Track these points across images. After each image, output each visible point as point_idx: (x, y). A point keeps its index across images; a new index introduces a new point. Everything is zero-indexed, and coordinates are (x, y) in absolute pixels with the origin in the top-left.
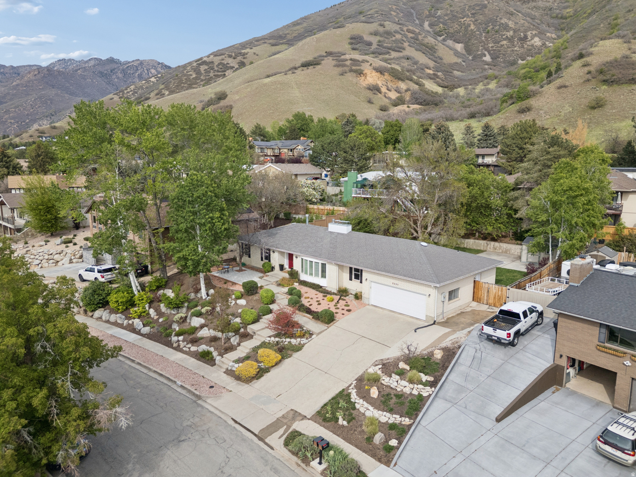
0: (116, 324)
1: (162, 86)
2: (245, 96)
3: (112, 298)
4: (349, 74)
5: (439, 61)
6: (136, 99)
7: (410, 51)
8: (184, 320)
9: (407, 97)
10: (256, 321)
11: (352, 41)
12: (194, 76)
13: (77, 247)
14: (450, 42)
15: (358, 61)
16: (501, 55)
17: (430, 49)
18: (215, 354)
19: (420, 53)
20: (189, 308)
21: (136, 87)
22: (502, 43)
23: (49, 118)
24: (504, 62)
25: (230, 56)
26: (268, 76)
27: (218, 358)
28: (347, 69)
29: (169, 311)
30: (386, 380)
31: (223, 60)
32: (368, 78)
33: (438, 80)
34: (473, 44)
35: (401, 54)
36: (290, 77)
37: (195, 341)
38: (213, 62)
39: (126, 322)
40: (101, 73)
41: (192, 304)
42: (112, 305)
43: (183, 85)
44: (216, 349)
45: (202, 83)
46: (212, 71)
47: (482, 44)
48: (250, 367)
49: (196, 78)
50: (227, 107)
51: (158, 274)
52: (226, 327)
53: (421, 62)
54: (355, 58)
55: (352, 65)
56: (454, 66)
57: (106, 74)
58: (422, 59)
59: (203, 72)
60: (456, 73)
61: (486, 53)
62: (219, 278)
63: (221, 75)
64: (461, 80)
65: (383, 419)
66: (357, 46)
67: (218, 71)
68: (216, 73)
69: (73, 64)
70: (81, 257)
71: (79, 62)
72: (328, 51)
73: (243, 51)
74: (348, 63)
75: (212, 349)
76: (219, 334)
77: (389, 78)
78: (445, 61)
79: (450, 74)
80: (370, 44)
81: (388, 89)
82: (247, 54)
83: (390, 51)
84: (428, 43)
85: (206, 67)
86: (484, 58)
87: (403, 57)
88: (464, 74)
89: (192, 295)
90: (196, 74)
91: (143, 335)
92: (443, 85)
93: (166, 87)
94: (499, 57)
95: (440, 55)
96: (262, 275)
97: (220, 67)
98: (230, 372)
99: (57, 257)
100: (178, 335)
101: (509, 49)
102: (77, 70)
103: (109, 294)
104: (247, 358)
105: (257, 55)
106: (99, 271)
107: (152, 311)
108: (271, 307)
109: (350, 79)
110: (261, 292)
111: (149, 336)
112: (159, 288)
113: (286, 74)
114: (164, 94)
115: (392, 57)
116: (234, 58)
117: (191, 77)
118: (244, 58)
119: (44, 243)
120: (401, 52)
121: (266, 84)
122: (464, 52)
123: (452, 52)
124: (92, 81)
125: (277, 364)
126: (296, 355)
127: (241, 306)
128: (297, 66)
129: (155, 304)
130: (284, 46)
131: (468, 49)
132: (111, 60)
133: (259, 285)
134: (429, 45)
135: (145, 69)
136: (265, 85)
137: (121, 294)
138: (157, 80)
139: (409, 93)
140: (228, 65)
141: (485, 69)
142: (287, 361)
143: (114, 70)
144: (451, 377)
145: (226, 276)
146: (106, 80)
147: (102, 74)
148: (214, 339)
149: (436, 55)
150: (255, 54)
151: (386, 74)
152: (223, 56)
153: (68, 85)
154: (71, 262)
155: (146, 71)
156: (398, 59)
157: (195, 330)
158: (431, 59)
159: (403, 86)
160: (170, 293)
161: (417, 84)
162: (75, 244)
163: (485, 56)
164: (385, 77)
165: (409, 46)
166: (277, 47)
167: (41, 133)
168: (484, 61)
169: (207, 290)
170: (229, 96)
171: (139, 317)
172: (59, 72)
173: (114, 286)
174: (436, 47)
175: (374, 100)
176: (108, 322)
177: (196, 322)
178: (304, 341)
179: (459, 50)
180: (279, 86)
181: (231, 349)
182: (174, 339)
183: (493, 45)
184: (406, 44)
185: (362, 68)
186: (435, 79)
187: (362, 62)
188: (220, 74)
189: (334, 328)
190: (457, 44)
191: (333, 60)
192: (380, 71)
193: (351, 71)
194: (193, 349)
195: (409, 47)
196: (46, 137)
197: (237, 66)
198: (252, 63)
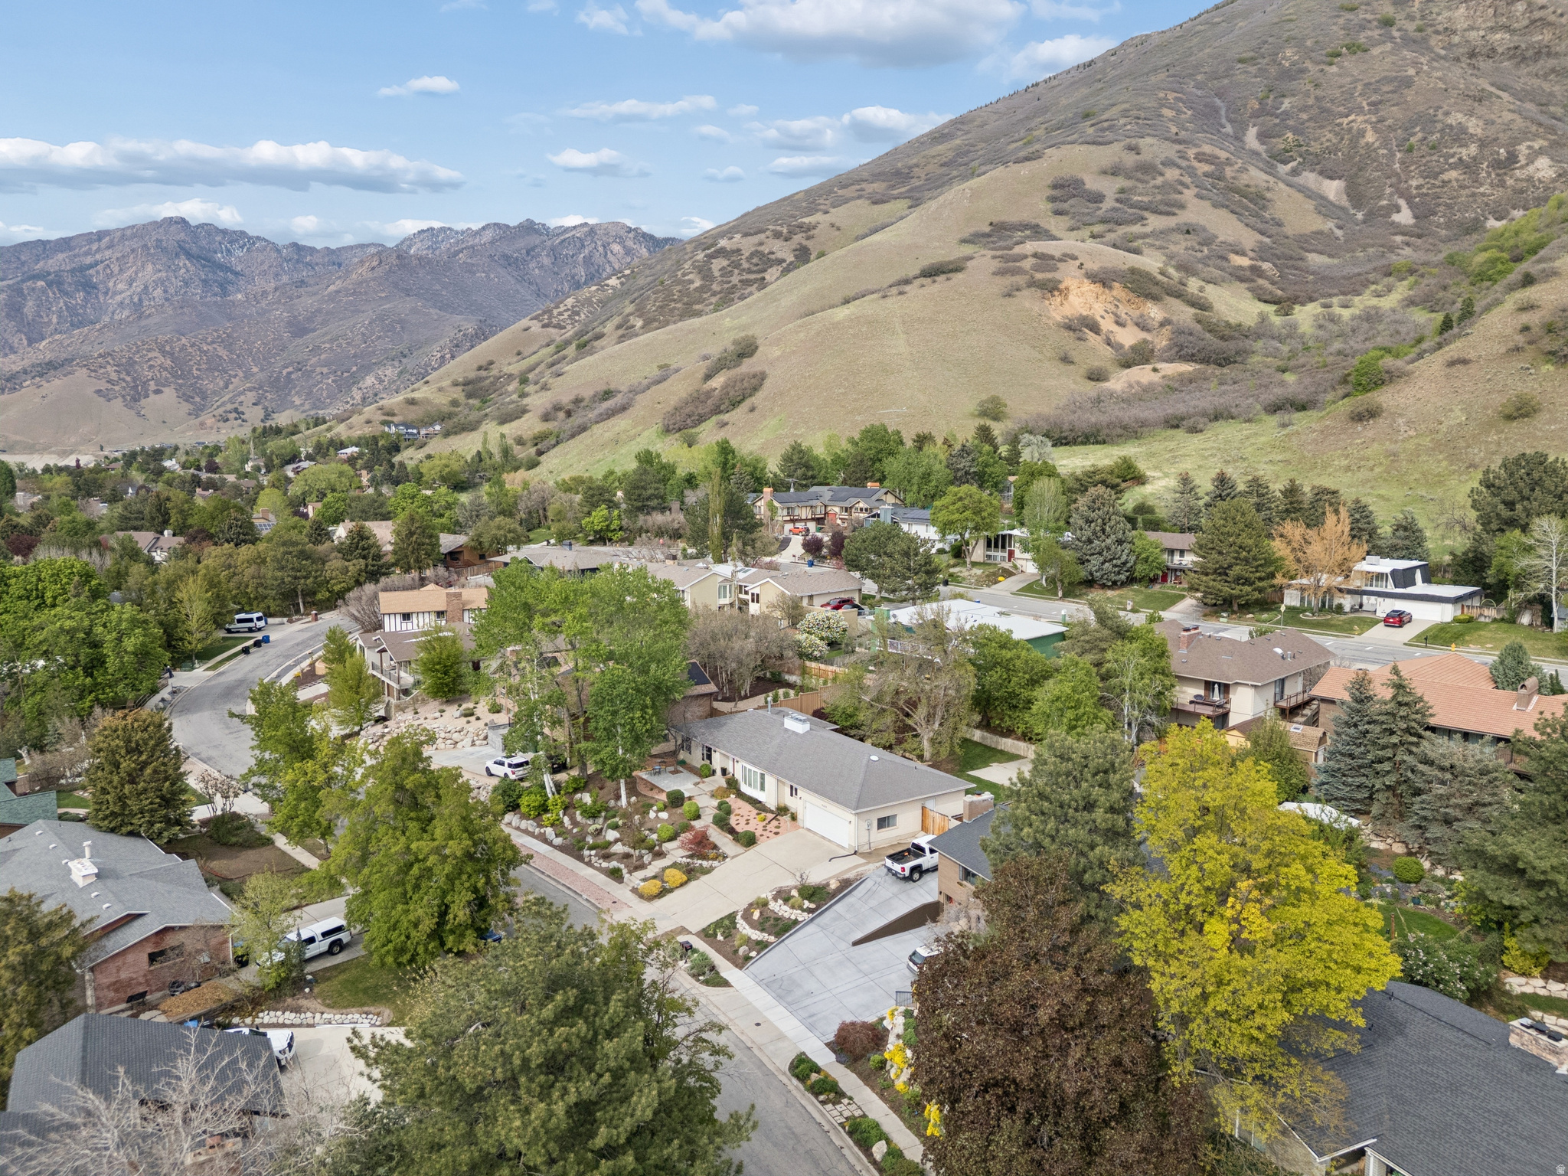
0: (526, 832)
1: (630, 309)
2: (794, 352)
3: (524, 801)
4: (1026, 292)
5: (1274, 230)
6: (576, 334)
7: (1198, 212)
8: (599, 832)
9: (1161, 341)
10: (671, 839)
11: (1055, 193)
12: (697, 284)
13: (481, 724)
14: (1309, 178)
15: (1052, 258)
16: (1442, 208)
17: (1251, 201)
18: (625, 871)
19: (1223, 213)
20: (606, 819)
21: (578, 301)
22: (1445, 177)
23: (396, 363)
24: (1448, 226)
25: (777, 235)
26: (847, 301)
27: (626, 876)
28: (1021, 280)
29: (584, 821)
30: (772, 905)
31: (761, 244)
32: (1071, 297)
33: (1261, 281)
34: (1369, 181)
35: (1170, 222)
36: (893, 303)
37: (607, 857)
38: (739, 250)
39: (537, 830)
40: (506, 257)
41: (610, 813)
42: (524, 809)
43: (673, 305)
44: (627, 866)
45: (714, 300)
46: (736, 271)
47: (1394, 180)
48: (654, 886)
49: (701, 289)
50: (754, 376)
51: (575, 773)
52: (640, 842)
53: (1221, 238)
54: (1045, 251)
55: (1037, 268)
56: (1309, 241)
57: (517, 259)
58: (1226, 227)
59: (717, 274)
60: (1315, 259)
61: (1402, 202)
62: (646, 782)
63: (756, 280)
64: (1324, 278)
65: (754, 937)
66: (1065, 206)
67: (749, 271)
68: (746, 276)
69: (448, 238)
70: (486, 738)
71: (463, 232)
72: (995, 219)
73: (806, 220)
74: (1027, 264)
75: (622, 866)
76: (632, 851)
77: (1123, 294)
78: (1288, 230)
79: (1300, 263)
80: (1097, 198)
81: (1118, 323)
82: (814, 227)
83: (1146, 214)
84: (1248, 186)
85: (725, 263)
86: (1396, 217)
87: (1177, 229)
88: (1335, 261)
89: (612, 803)
90: (703, 279)
91: (555, 847)
92: (1268, 297)
93: (637, 310)
94: (1434, 214)
95: (1278, 215)
96: (698, 779)
97: (755, 260)
98: (634, 890)
99: (456, 736)
100: (591, 848)
101: (1464, 192)
102: (457, 253)
103: (519, 796)
104: (655, 877)
105: (838, 229)
106: (510, 766)
107: (566, 820)
108: (693, 823)
109: (1027, 304)
110: (687, 803)
111: (561, 848)
112: (576, 790)
113: (884, 297)
114: (633, 326)
115: (1148, 229)
116: (786, 240)
117: (692, 287)
118: (808, 238)
119: (438, 714)
120: (1174, 214)
121: (839, 323)
122: (1344, 202)
123: (1310, 205)
124: (488, 277)
125: (682, 885)
126: (704, 878)
127: (663, 820)
128: (911, 274)
129: (571, 811)
130: (901, 205)
131: (1355, 195)
132: (529, 228)
133: (686, 795)
134: (1252, 190)
135: (599, 243)
136: (836, 325)
137: (533, 797)
138: (622, 284)
139: (1166, 331)
140: (773, 257)
141: (1392, 249)
142: (693, 884)
143: (533, 249)
144: (835, 907)
145: (654, 780)
146: (515, 274)
147: (508, 261)
148: (627, 856)
149: (1266, 215)
150: (833, 225)
151: (1116, 285)
152: (762, 236)
153: (438, 287)
154: (473, 744)
155: (601, 249)
156: (1163, 233)
157: (609, 844)
158: (1253, 228)
159: (1155, 312)
160: (587, 798)
161: (1193, 303)
162: (478, 719)
163: (1398, 211)
164: (1115, 293)
165: (1199, 196)
166: (886, 207)
167: (388, 414)
168: (1393, 223)
169: (629, 797)
170: (761, 349)
171: (552, 825)
172: (420, 259)
173: (526, 784)
174: (1268, 195)
175: (1073, 355)
176: (518, 828)
177: (611, 835)
178: (715, 863)
179: (1332, 197)
180: (864, 329)
181: (642, 867)
182: (586, 853)
183: (1421, 181)
184: (1189, 194)
185: (1057, 275)
186: (1253, 281)
187: (1060, 260)
188: (752, 277)
189: (753, 851)
190: (1327, 182)
191: (994, 257)
192: (1102, 279)
193: (1032, 284)
194: (605, 865)
195: (1196, 201)
196: (396, 426)
197: (790, 258)
198: (821, 255)
